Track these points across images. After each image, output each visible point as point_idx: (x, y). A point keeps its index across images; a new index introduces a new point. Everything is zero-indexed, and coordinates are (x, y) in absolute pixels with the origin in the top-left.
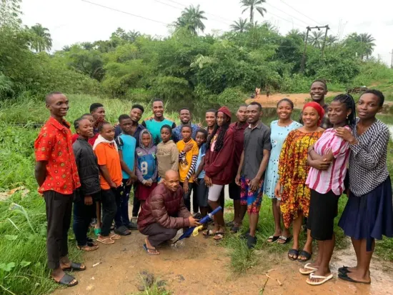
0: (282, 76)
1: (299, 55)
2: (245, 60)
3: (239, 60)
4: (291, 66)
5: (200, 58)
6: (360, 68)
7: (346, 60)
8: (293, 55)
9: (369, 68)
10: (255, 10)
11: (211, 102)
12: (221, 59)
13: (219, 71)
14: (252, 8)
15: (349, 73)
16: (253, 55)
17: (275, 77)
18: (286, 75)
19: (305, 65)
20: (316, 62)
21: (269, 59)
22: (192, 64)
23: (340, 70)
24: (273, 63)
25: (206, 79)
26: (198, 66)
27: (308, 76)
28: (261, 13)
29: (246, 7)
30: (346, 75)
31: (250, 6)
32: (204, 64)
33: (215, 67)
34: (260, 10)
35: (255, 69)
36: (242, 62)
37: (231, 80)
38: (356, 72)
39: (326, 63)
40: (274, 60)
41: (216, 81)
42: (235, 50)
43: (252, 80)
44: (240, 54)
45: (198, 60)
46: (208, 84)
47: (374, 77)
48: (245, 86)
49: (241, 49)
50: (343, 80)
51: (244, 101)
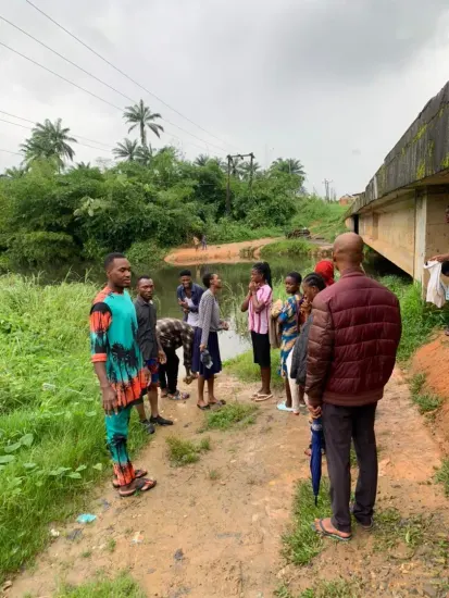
0: (206, 222)
1: (221, 192)
2: (155, 202)
3: (147, 202)
4: (214, 207)
5: (88, 202)
6: (297, 205)
7: (280, 197)
8: (214, 192)
9: (306, 205)
10: (146, 128)
12: (122, 202)
13: (119, 219)
14: (142, 125)
15: (284, 213)
16: (162, 195)
17: (197, 224)
18: (211, 219)
19: (232, 206)
20: (245, 200)
21: (185, 200)
22: (76, 212)
23: (274, 210)
24: (190, 204)
25: (101, 232)
26: (86, 213)
27: (238, 219)
28: (156, 132)
29: (133, 124)
30: (282, 215)
31: (139, 123)
32: (95, 211)
33: (114, 213)
34: (154, 128)
35: (171, 215)
36: (151, 206)
37: (140, 231)
38: (293, 211)
39: (257, 201)
40: (191, 201)
41: (116, 234)
42: (139, 189)
43: (169, 229)
44: (146, 195)
45: (85, 205)
46: (106, 238)
47: (313, 216)
48: (161, 239)
49: (147, 187)
50: (279, 223)
51: (163, 260)
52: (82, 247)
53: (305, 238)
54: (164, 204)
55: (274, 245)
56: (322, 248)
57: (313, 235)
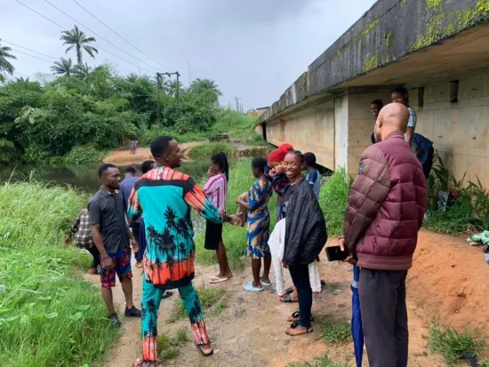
0: (139, 128)
1: (153, 104)
2: (92, 111)
3: (86, 111)
4: (146, 115)
5: (29, 112)
6: (216, 115)
7: (202, 109)
8: (145, 104)
9: (223, 115)
10: (82, 50)
11: (55, 166)
12: (62, 111)
13: (59, 126)
14: (78, 47)
15: (207, 121)
16: (99, 105)
17: (132, 129)
18: (144, 126)
19: (162, 115)
20: (173, 111)
21: (120, 110)
22: (17, 121)
23: (198, 119)
24: (126, 113)
25: (42, 138)
26: (27, 121)
27: (168, 126)
28: (91, 54)
29: (70, 45)
30: (205, 123)
31: (76, 45)
32: (36, 118)
33: (55, 121)
34: (88, 50)
35: (108, 122)
36: (89, 114)
37: (79, 137)
38: (213, 120)
39: (184, 111)
40: (125, 110)
41: (57, 139)
42: (78, 100)
43: (106, 134)
44: (85, 105)
45: (26, 114)
46: (48, 143)
47: (229, 124)
48: (99, 142)
49: (85, 98)
50: (203, 129)
51: (101, 161)
52: (23, 152)
53: (225, 141)
54: (103, 112)
55: (201, 147)
56: (240, 149)
57: (231, 139)
